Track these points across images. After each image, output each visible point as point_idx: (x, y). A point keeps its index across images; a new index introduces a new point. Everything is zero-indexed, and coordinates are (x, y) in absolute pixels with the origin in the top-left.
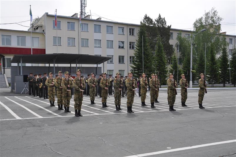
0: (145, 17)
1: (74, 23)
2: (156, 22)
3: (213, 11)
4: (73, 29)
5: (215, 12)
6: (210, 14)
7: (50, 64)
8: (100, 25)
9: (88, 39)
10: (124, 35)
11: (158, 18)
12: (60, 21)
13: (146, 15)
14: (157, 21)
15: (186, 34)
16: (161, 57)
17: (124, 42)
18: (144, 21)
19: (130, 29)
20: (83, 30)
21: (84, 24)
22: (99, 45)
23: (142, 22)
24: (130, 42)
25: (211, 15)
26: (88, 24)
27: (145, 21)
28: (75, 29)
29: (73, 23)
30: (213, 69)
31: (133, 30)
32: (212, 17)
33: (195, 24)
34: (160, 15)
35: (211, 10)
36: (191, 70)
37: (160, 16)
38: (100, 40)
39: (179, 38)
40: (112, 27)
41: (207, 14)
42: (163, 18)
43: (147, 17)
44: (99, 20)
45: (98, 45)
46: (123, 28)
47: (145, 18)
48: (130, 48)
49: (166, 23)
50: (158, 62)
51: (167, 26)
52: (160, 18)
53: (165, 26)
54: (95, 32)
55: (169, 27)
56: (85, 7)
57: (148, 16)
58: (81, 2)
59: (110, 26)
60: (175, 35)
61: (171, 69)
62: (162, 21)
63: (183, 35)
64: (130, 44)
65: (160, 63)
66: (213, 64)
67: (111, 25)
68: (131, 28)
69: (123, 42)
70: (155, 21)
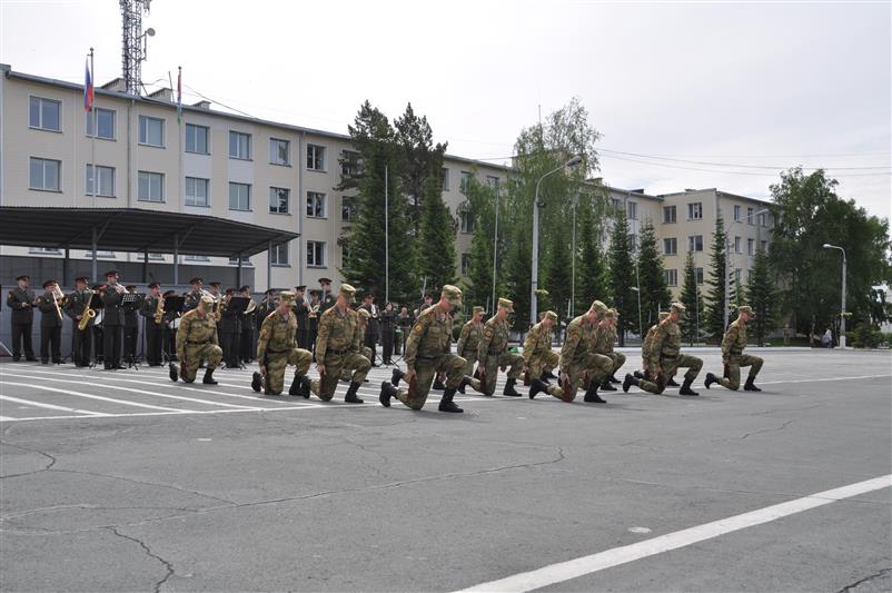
0: (363, 110)
1: (113, 112)
2: (396, 130)
3: (575, 109)
4: (107, 132)
5: (580, 111)
6: (567, 114)
7: (71, 251)
8: (207, 128)
9: (162, 175)
10: (290, 166)
11: (403, 118)
12: (59, 103)
13: (367, 104)
14: (402, 128)
15: (488, 177)
16: (441, 243)
17: (287, 191)
18: (357, 123)
19: (310, 149)
20: (143, 139)
21: (150, 119)
22: (202, 199)
23: (354, 126)
24: (309, 194)
25: (568, 119)
26: (162, 121)
27: (363, 123)
28: (116, 137)
29: (109, 111)
30: (593, 287)
31: (320, 150)
32: (571, 128)
33: (521, 145)
34: (409, 107)
35: (568, 104)
36: (535, 288)
37: (410, 110)
38: (207, 181)
39: (469, 188)
40: (249, 136)
41: (557, 117)
42: (421, 117)
43: (369, 111)
44: (200, 110)
45: (196, 199)
46: (287, 142)
47: (363, 115)
48: (310, 212)
49: (430, 136)
50: (429, 260)
51: (434, 146)
52: (412, 116)
53: (428, 144)
54: (190, 150)
55: (441, 148)
56: (140, 59)
57: (373, 108)
58: (126, 42)
59: (241, 134)
60: (454, 177)
61: (469, 287)
62: (417, 127)
63: (481, 179)
64: (309, 201)
65: (437, 262)
66: (591, 272)
67: (244, 129)
68: (315, 144)
69: (284, 194)
70: (393, 126)
